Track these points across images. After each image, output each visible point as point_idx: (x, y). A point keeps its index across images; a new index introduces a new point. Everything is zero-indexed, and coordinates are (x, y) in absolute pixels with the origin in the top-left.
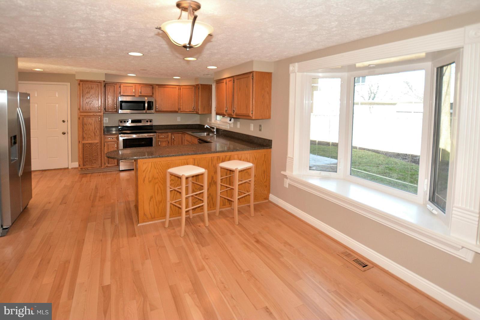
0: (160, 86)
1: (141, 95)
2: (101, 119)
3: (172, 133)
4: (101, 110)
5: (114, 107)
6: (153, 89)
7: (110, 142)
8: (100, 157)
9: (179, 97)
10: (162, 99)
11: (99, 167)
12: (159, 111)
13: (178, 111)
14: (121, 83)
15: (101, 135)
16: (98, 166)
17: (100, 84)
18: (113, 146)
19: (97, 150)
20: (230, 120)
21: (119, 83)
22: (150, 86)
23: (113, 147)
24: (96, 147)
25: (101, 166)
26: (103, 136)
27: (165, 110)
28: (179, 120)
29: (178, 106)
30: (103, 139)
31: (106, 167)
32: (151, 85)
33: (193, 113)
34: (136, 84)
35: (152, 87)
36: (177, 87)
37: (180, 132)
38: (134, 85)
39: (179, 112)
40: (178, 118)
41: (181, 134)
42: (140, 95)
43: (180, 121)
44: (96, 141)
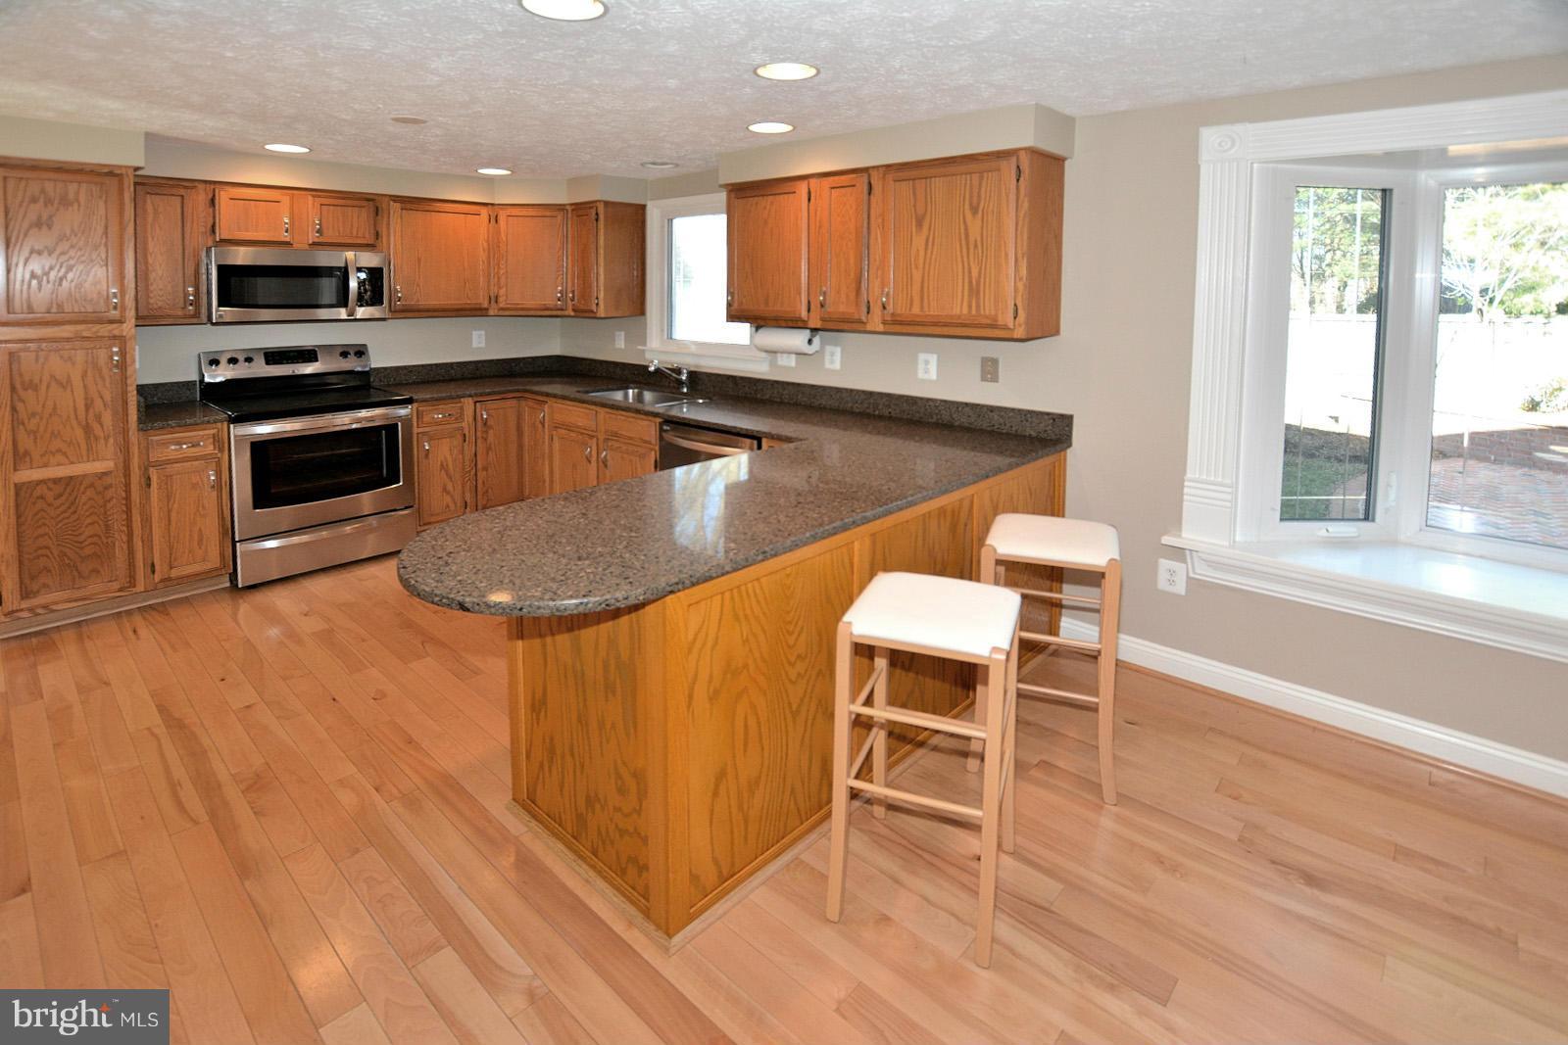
0: (408, 206)
1: (321, 240)
2: (123, 353)
3: (476, 399)
4: (124, 309)
5: (186, 295)
6: (377, 214)
7: (177, 461)
8: (125, 538)
9: (494, 248)
10: (419, 260)
11: (120, 590)
12: (403, 311)
13: (487, 309)
14: (217, 186)
15: (125, 432)
16: (116, 585)
17: (115, 180)
18: (195, 479)
19: (105, 506)
20: (810, 342)
21: (205, 182)
22: (365, 203)
23: (194, 486)
24: (98, 493)
25: (132, 583)
26: (134, 435)
27: (433, 302)
28: (478, 343)
29: (489, 286)
30: (135, 450)
31: (160, 586)
32: (368, 200)
33: (559, 313)
34: (295, 192)
35: (372, 209)
36: (484, 211)
37: (511, 391)
38: (287, 194)
39: (491, 312)
40: (475, 334)
41: (514, 401)
42: (316, 240)
43: (483, 345)
44: (98, 467)
